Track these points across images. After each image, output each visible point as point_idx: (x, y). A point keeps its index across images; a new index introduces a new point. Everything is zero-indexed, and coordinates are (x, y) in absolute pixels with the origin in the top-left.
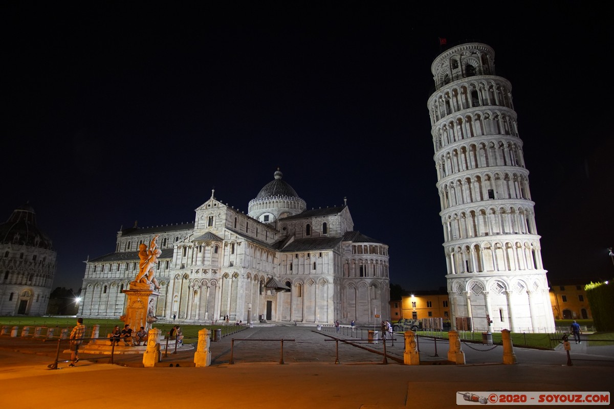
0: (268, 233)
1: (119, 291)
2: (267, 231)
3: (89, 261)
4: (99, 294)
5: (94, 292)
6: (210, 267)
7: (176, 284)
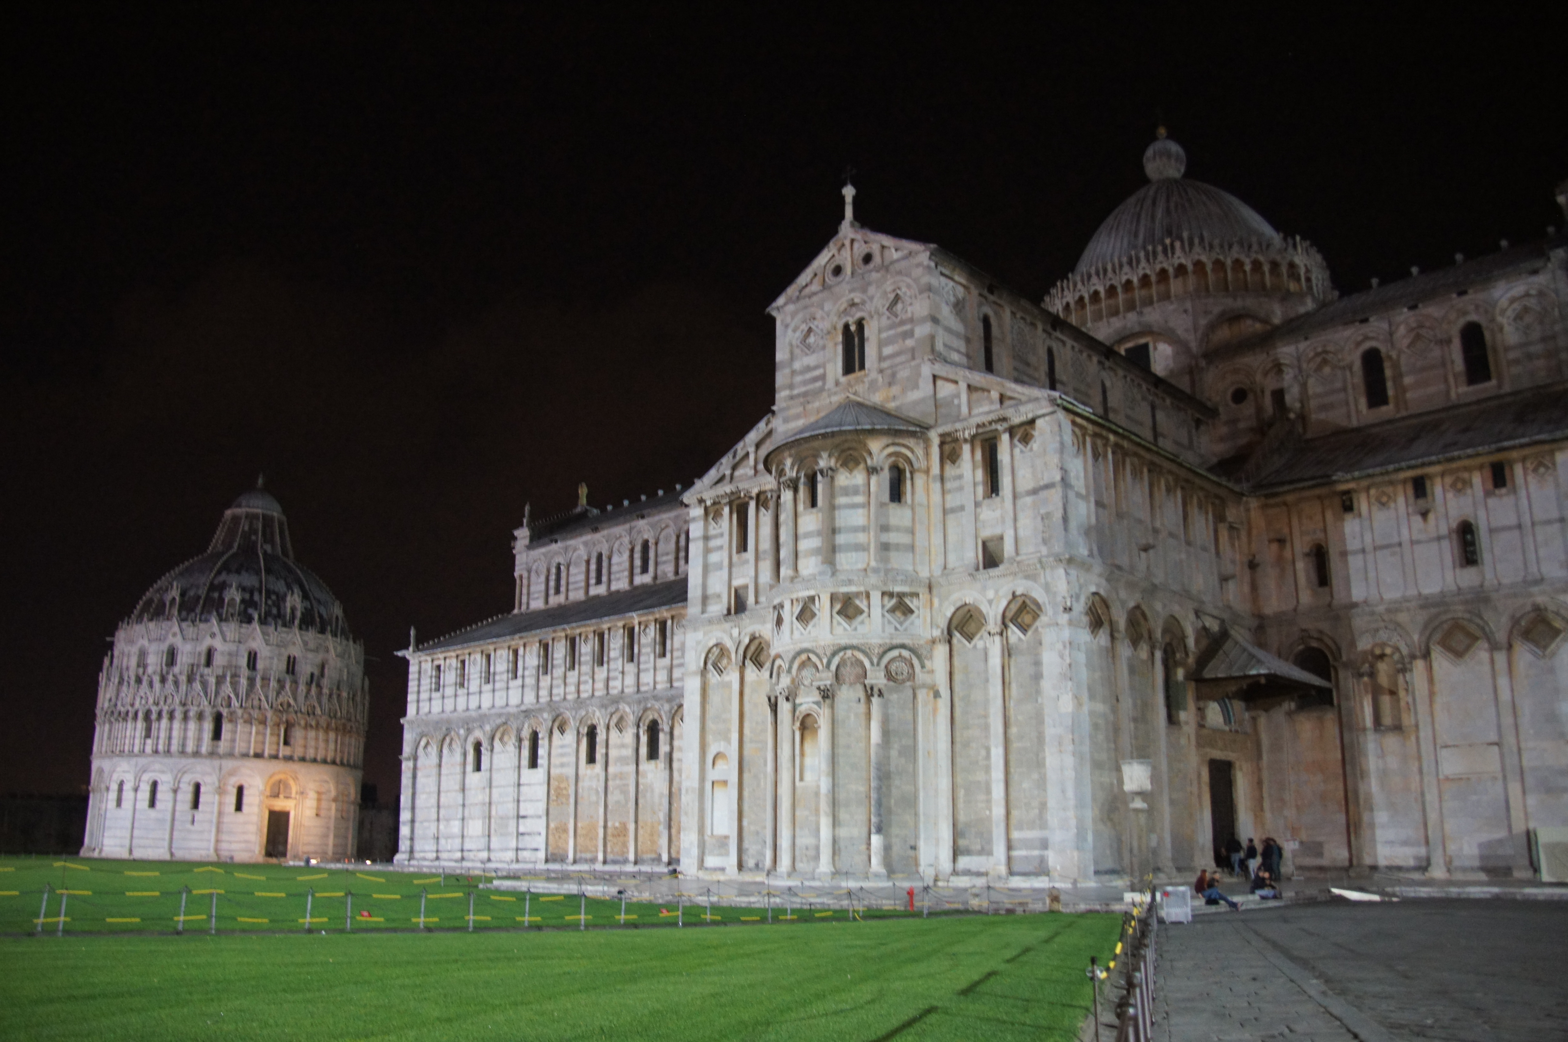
0: (1160, 416)
1: (525, 762)
2: (1153, 408)
3: (417, 649)
4: (459, 777)
5: (444, 771)
6: (873, 579)
7: (715, 698)
